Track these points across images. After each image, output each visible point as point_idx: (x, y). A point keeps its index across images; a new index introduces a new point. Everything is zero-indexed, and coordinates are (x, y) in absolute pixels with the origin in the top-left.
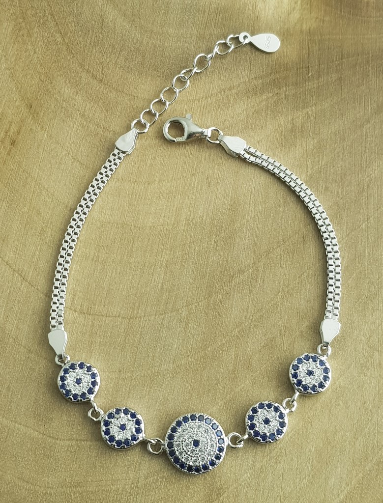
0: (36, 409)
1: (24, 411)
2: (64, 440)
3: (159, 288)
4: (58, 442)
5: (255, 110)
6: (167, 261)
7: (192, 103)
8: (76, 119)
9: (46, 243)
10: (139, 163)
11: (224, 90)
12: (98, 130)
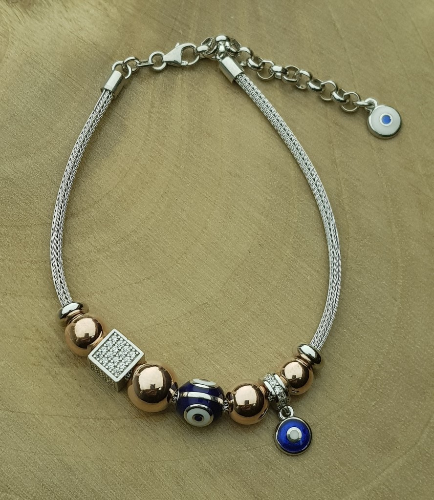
0: (376, 449)
1: (372, 461)
2: (420, 437)
3: (315, 274)
4: (419, 444)
5: (187, 97)
6: (293, 253)
7: (146, 147)
8: (98, 259)
9: (212, 353)
10: (179, 226)
11: (150, 112)
12: (122, 245)
